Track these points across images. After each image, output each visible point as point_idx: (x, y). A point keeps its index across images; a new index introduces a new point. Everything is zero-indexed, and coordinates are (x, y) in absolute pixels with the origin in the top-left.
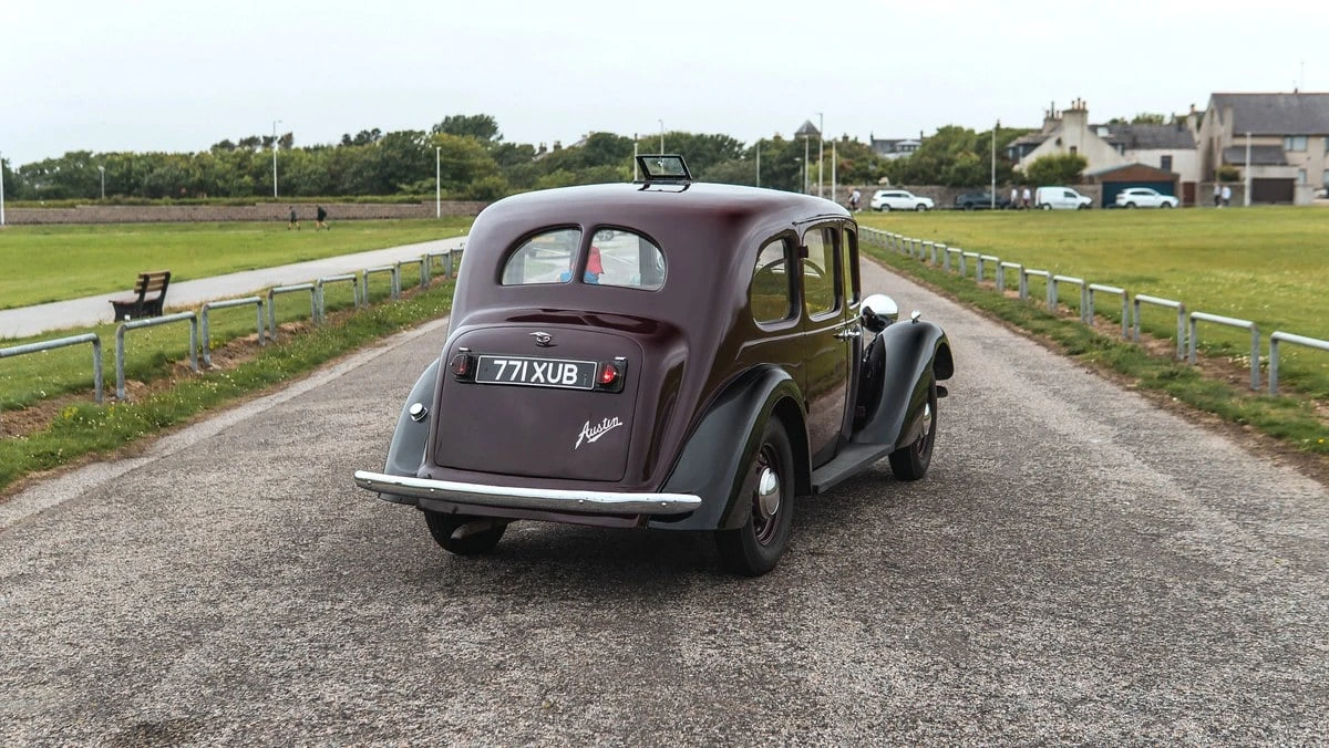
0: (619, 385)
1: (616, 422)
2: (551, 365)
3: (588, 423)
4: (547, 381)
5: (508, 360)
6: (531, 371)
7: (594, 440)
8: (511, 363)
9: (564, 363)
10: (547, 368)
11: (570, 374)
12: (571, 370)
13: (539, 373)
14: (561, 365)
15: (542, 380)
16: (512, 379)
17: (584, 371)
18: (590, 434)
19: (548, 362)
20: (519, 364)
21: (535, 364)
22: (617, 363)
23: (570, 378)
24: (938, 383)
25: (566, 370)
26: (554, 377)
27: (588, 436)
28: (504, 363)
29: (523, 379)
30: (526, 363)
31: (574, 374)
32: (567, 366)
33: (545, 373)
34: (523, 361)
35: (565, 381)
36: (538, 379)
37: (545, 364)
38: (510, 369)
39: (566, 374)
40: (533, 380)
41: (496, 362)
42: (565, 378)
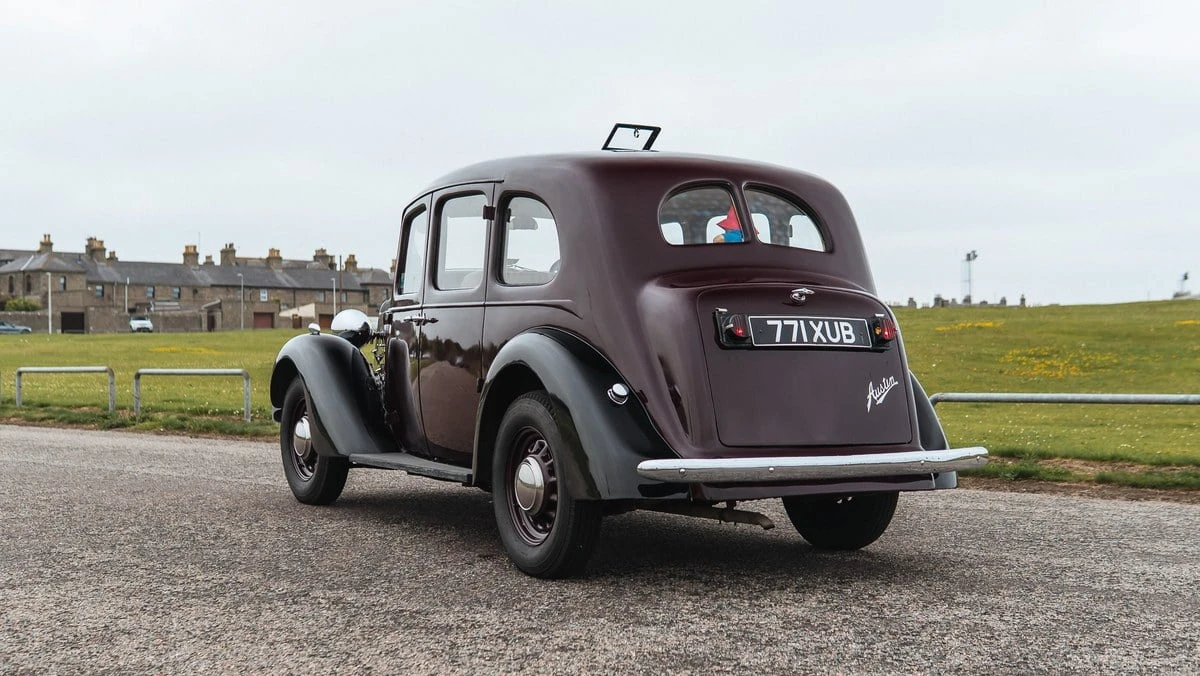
1: (892, 382)
2: (827, 323)
3: (871, 384)
4: (829, 342)
5: (782, 320)
6: (811, 332)
7: (880, 401)
8: (786, 322)
9: (838, 321)
12: (846, 329)
13: (818, 333)
14: (836, 324)
15: (825, 341)
16: (794, 340)
17: (857, 327)
19: (822, 320)
20: (795, 323)
21: (811, 323)
23: (848, 337)
25: (842, 329)
26: (834, 336)
27: (876, 398)
28: (779, 323)
29: (805, 340)
30: (802, 322)
31: (850, 332)
32: (843, 324)
33: (823, 331)
34: (798, 320)
35: (846, 341)
36: (819, 338)
37: (821, 323)
38: (787, 330)
39: (844, 333)
40: (815, 340)
41: (769, 323)
42: (844, 337)
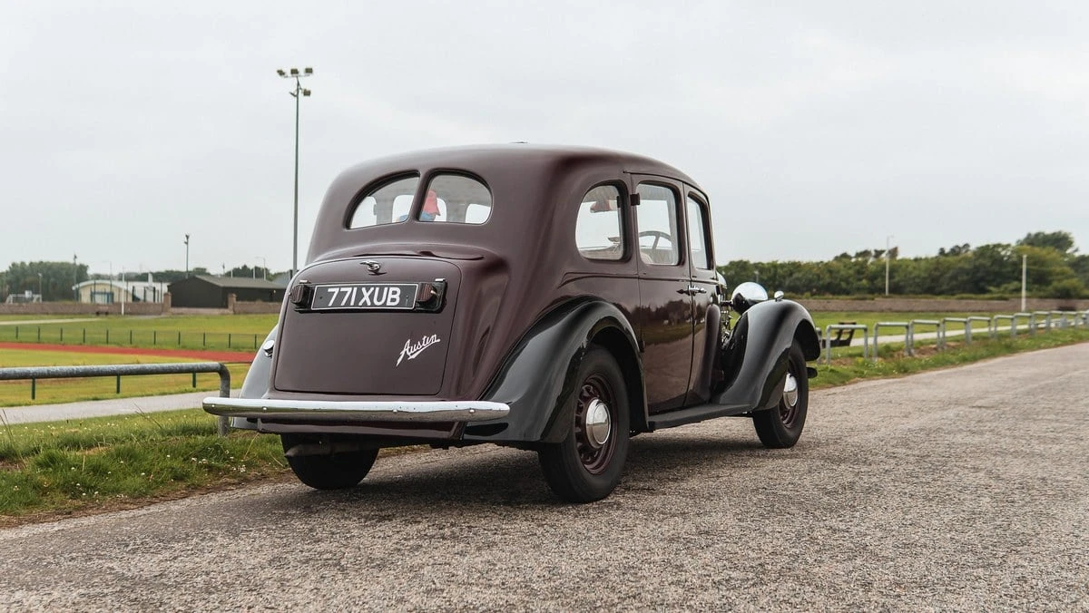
0: (438, 304)
1: (434, 339)
2: (377, 289)
3: (409, 341)
4: (373, 304)
5: (340, 287)
6: (360, 296)
7: (413, 356)
8: (343, 290)
9: (388, 287)
10: (374, 291)
11: (394, 296)
12: (394, 293)
13: (366, 298)
14: (386, 289)
15: (369, 304)
16: (343, 304)
17: (406, 293)
18: (410, 351)
19: (375, 287)
20: (349, 290)
21: (364, 289)
22: (436, 284)
23: (393, 300)
24: (808, 365)
25: (390, 293)
26: (379, 299)
27: (409, 354)
28: (336, 290)
29: (352, 303)
30: (355, 289)
31: (397, 297)
32: (392, 289)
33: (371, 297)
34: (353, 287)
35: (389, 303)
36: (365, 302)
37: (372, 289)
38: (341, 295)
39: (390, 296)
40: (360, 304)
41: (330, 290)
42: (389, 300)
